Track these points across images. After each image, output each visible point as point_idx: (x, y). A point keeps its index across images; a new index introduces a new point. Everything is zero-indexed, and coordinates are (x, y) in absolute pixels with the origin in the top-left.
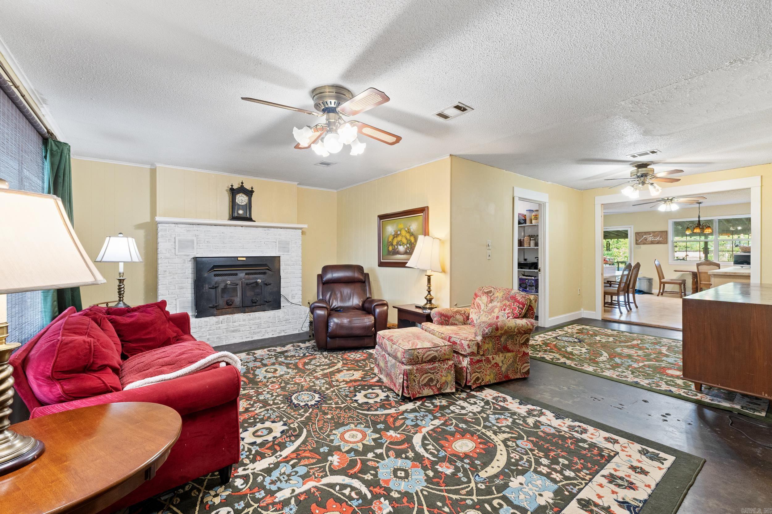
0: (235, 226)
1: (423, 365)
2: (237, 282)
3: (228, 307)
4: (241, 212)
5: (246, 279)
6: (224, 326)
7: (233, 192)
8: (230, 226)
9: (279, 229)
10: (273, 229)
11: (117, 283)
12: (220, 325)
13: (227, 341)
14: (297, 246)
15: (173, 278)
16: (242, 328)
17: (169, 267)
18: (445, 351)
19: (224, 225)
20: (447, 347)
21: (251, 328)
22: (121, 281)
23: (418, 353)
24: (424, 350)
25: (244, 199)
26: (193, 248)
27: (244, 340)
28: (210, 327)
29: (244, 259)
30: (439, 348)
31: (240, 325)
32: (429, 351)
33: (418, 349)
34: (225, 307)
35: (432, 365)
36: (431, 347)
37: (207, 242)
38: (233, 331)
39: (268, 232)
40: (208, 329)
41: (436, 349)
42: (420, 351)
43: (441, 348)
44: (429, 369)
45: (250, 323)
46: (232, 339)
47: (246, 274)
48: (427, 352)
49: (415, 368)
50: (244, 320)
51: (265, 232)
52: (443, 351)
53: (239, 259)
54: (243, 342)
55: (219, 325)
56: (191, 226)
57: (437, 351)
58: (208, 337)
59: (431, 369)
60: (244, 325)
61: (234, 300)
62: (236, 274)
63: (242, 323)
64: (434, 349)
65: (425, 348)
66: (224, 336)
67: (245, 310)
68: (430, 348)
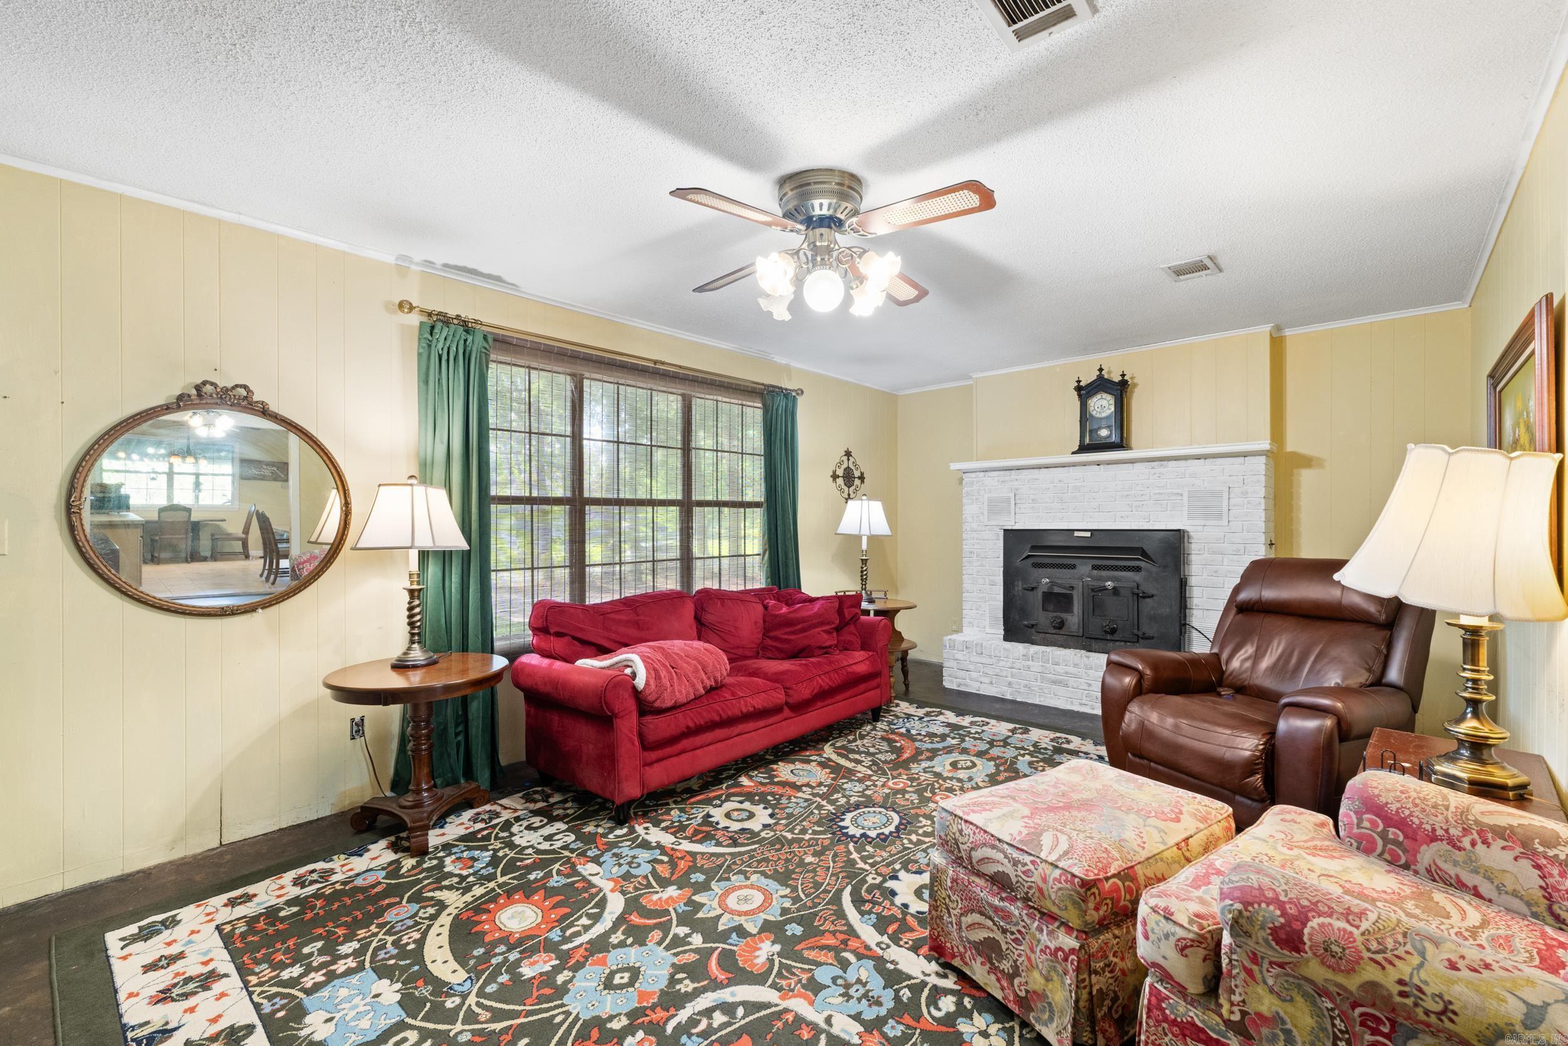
0: (1084, 464)
1: (977, 880)
2: (1074, 583)
3: (1054, 631)
4: (1104, 433)
5: (1094, 579)
6: (1036, 666)
7: (1085, 392)
8: (1074, 465)
9: (1190, 462)
10: (1172, 463)
11: (860, 564)
12: (1030, 663)
13: (1042, 699)
14: (1249, 503)
15: (982, 565)
16: (1072, 682)
17: (976, 546)
18: (1044, 880)
19: (1063, 466)
20: (1057, 873)
21: (1090, 685)
22: (864, 562)
23: (961, 831)
24: (980, 837)
25: (1105, 403)
26: (1009, 512)
27: (1076, 708)
28: (1013, 662)
29: (1088, 534)
30: (1027, 859)
31: (1067, 673)
32: (993, 847)
33: (966, 821)
34: (1050, 631)
35: (1002, 899)
36: (1007, 839)
37: (1033, 500)
38: (1054, 682)
39: (1161, 470)
40: (1009, 665)
41: (1016, 854)
42: (967, 830)
43: (1033, 862)
44: (991, 905)
45: (1088, 676)
46: (1051, 698)
47: (1095, 567)
48: (985, 845)
49: (951, 872)
50: (1076, 665)
51: (1153, 471)
52: (1036, 878)
53: (1077, 534)
54: (1073, 711)
55: (1028, 663)
56: (1008, 472)
57: (1016, 863)
58: (1010, 679)
59: (996, 909)
60: (1076, 676)
61: (1067, 620)
62: (1073, 567)
63: (1071, 669)
64: (1010, 850)
65: (985, 832)
66: (1037, 686)
67: (1090, 645)
68: (999, 840)
